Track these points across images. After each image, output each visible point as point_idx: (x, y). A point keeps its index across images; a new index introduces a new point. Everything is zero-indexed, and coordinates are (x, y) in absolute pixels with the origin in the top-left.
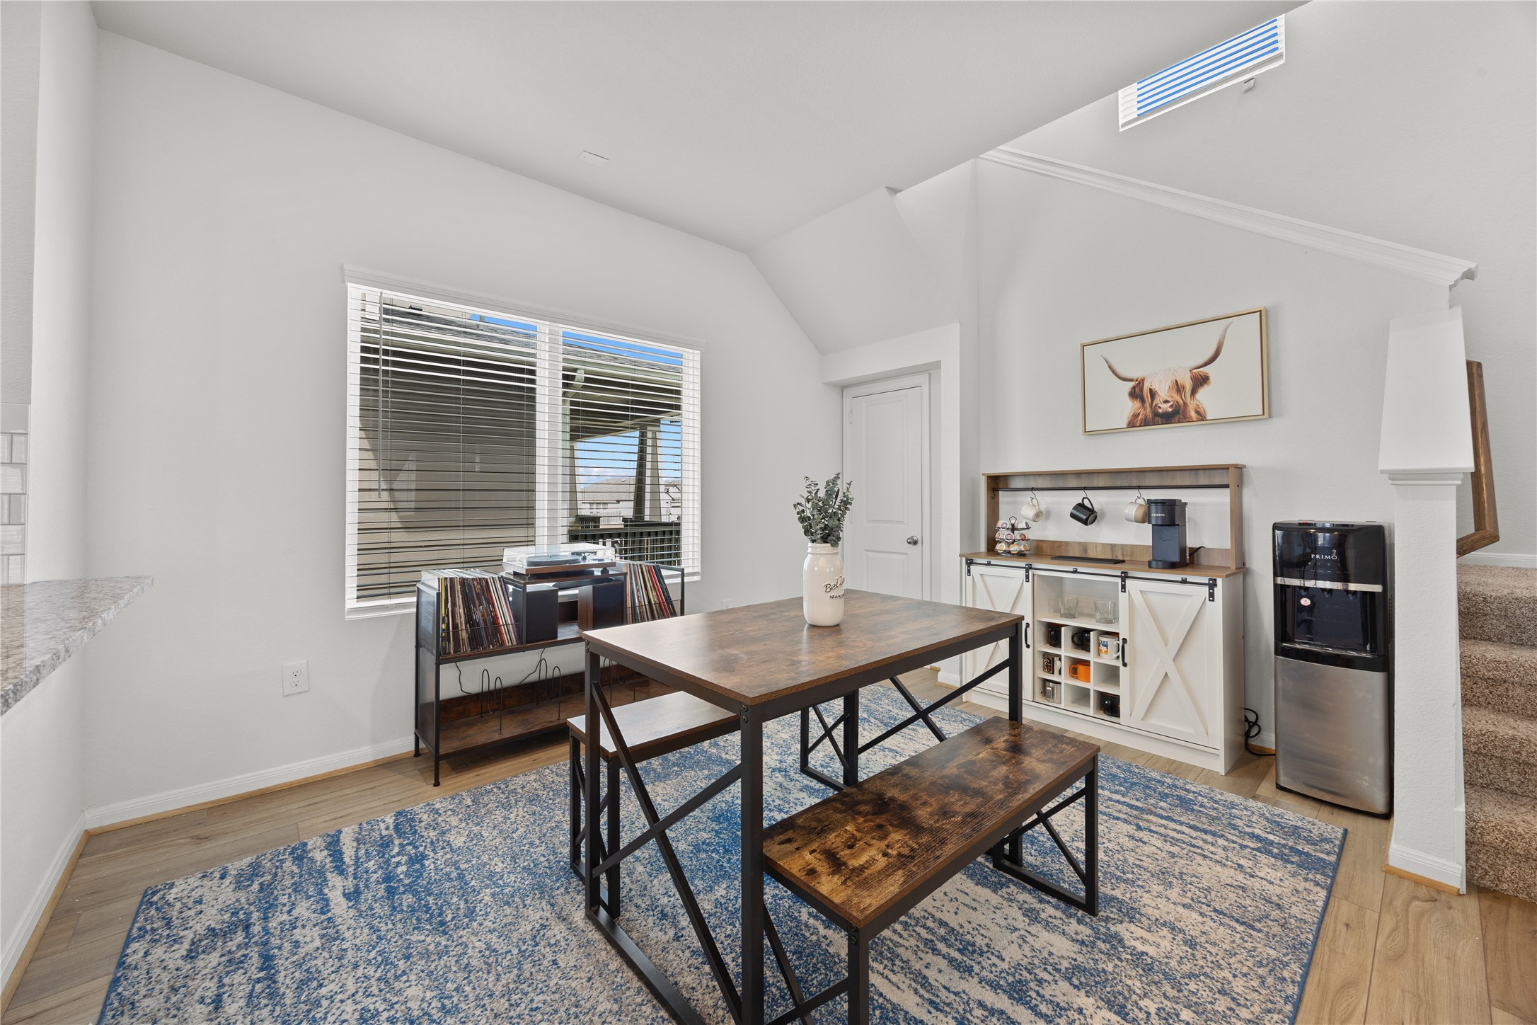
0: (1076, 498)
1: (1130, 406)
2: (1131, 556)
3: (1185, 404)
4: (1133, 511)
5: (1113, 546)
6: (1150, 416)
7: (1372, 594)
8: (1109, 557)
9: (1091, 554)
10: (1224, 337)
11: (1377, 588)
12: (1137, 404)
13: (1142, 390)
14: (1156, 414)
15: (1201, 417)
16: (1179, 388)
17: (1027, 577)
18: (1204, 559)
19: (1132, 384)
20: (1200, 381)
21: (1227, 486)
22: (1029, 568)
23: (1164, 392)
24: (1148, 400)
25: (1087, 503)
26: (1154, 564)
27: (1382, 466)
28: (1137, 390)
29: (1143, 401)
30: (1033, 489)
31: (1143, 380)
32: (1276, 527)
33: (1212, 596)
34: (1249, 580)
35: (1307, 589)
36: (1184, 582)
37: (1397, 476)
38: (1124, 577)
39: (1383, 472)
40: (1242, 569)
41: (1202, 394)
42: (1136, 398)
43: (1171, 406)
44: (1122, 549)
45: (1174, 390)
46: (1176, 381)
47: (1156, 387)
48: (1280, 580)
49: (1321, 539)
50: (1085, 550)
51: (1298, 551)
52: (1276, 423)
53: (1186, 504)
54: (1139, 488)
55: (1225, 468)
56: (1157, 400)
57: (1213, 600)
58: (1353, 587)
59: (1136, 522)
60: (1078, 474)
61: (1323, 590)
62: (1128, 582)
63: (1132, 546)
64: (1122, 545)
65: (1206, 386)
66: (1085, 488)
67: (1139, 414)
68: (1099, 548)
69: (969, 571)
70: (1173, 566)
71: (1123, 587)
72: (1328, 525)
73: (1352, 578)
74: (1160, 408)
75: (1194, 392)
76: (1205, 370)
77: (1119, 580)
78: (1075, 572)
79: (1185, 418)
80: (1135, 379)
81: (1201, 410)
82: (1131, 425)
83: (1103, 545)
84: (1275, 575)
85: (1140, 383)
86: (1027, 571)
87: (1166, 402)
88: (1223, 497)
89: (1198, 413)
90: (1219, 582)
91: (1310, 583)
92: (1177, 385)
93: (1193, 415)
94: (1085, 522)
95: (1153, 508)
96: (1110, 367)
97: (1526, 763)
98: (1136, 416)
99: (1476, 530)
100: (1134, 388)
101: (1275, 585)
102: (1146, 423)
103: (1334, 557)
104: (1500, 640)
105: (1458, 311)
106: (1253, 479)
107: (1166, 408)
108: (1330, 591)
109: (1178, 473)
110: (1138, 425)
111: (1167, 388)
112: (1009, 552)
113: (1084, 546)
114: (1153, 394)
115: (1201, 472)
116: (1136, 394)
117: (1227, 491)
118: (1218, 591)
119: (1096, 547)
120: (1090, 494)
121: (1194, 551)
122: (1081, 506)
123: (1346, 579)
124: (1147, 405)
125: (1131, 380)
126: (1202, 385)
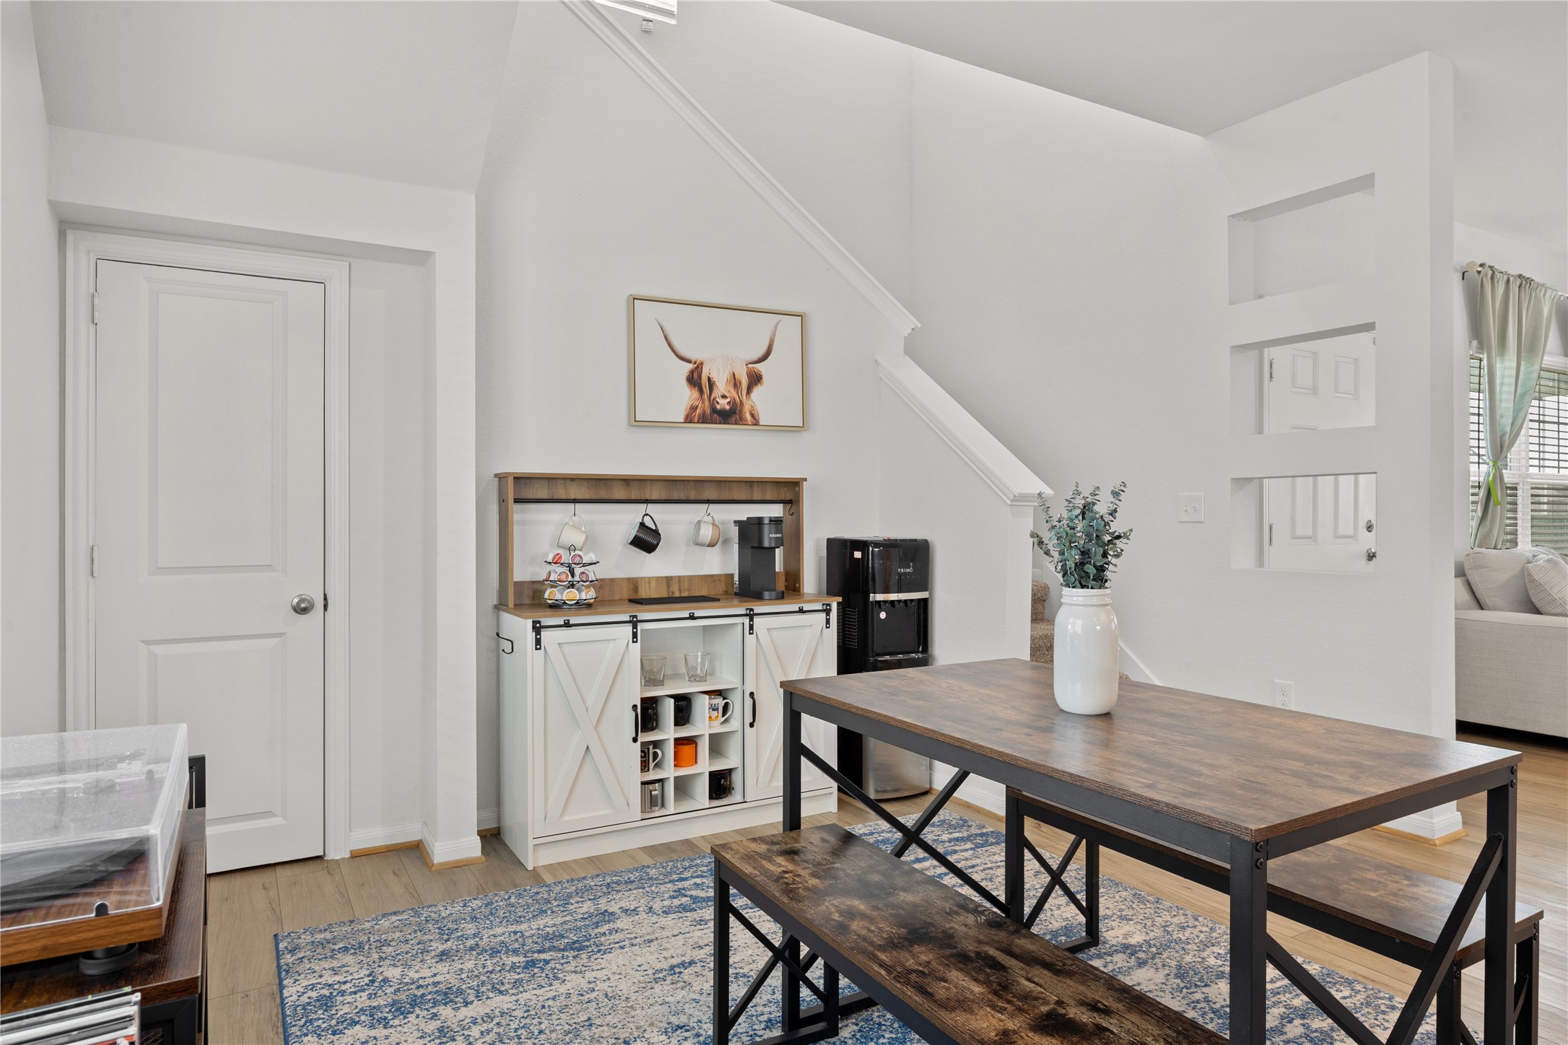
1: (687, 396)
2: (689, 590)
3: (741, 402)
5: (669, 580)
6: (708, 411)
8: (664, 594)
10: (775, 335)
12: (696, 394)
13: (700, 377)
14: (714, 410)
15: (756, 422)
16: (736, 384)
19: (690, 366)
20: (755, 379)
23: (722, 386)
24: (706, 390)
28: (695, 375)
29: (701, 391)
31: (702, 364)
41: (757, 392)
42: (695, 386)
43: (729, 403)
44: (679, 582)
45: (732, 385)
46: (734, 374)
47: (715, 377)
50: (636, 589)
52: (812, 436)
56: (716, 394)
60: (627, 481)
63: (691, 578)
64: (679, 577)
65: (759, 385)
67: (697, 407)
68: (653, 584)
74: (718, 403)
75: (749, 391)
76: (758, 366)
79: (741, 419)
80: (693, 360)
81: (755, 413)
82: (689, 419)
83: (658, 578)
85: (699, 367)
87: (724, 397)
89: (752, 415)
92: (735, 379)
93: (748, 417)
94: (646, 549)
96: (666, 338)
98: (694, 408)
100: (692, 372)
102: (704, 420)
107: (723, 404)
110: (696, 421)
111: (725, 380)
114: (711, 384)
116: (694, 379)
119: (649, 583)
124: (706, 397)
125: (689, 361)
126: (756, 384)
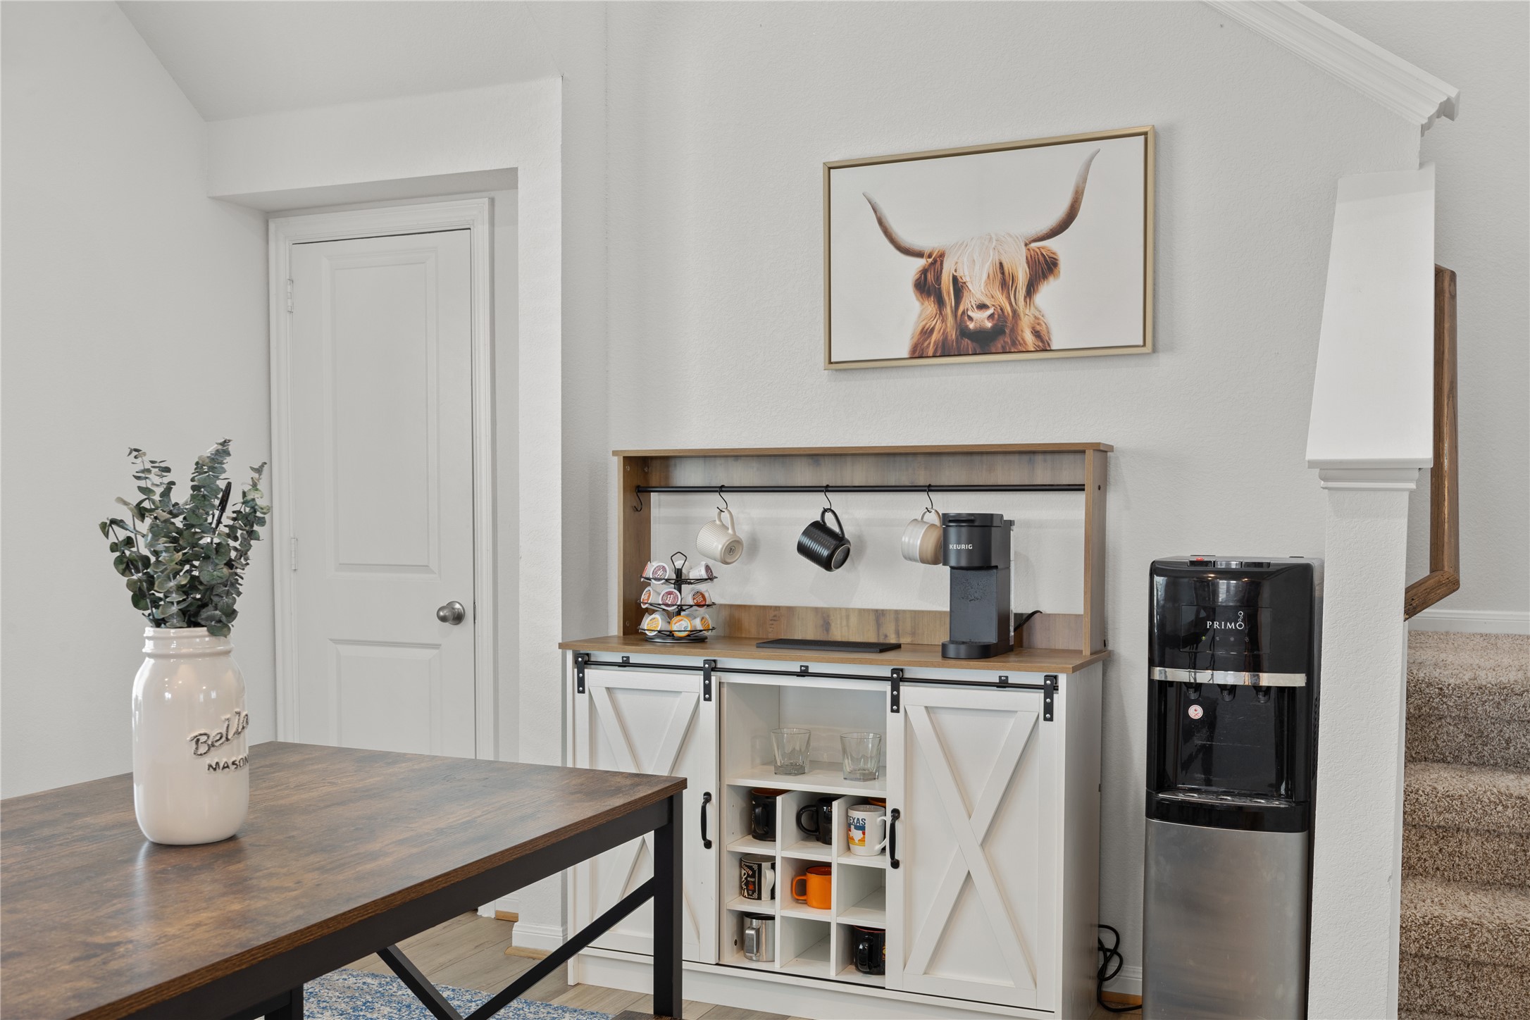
0: (808, 509)
2: (913, 634)
3: (1015, 312)
4: (918, 539)
5: (879, 615)
6: (953, 334)
7: (1292, 690)
8: (872, 638)
9: (838, 634)
10: (1084, 180)
11: (1298, 680)
12: (931, 307)
13: (938, 278)
14: (964, 332)
15: (1043, 344)
16: (1004, 280)
17: (707, 689)
18: (1040, 637)
19: (921, 263)
20: (1044, 268)
21: (1079, 488)
22: (710, 669)
23: (979, 287)
24: (949, 299)
25: (830, 522)
26: (952, 650)
27: (1313, 453)
28: (930, 277)
29: (940, 302)
30: (721, 489)
31: (942, 255)
32: (1156, 569)
33: (1049, 709)
34: (1112, 674)
35: (1198, 687)
36: (1003, 684)
37: (1332, 472)
38: (898, 679)
39: (1312, 464)
40: (1102, 654)
41: (1047, 293)
42: (929, 295)
43: (991, 316)
44: (897, 620)
45: (997, 283)
46: (1001, 263)
47: (965, 274)
48: (1158, 673)
49: (1225, 590)
50: (826, 625)
51: (1188, 614)
52: (1164, 362)
53: (1011, 523)
54: (929, 489)
55: (1077, 451)
56: (968, 303)
57: (1051, 719)
58: (1267, 679)
59: (923, 561)
60: (816, 456)
61: (1223, 687)
62: (905, 689)
63: (916, 615)
64: (897, 612)
65: (1051, 279)
66: (827, 489)
67: (932, 330)
68: (854, 619)
69: (581, 682)
70: (985, 653)
71: (895, 701)
72: (1234, 565)
73: (1265, 663)
74: (970, 318)
75: (1031, 289)
76: (1052, 244)
77: (886, 687)
78: (804, 673)
79: (1014, 343)
80: (927, 252)
81: (1042, 329)
82: (918, 352)
83: (862, 612)
84: (1152, 663)
85: (936, 261)
86: (707, 677)
87: (982, 307)
88: (1073, 509)
89: (1037, 334)
90: (1062, 681)
91: (1204, 677)
92: (1003, 273)
93: (1029, 337)
94: (827, 564)
95: (953, 532)
96: (881, 222)
97: (1479, 964)
98: (926, 333)
99: (1432, 571)
100: (924, 272)
101: (1151, 682)
102: (945, 350)
103: (1240, 625)
104: (1457, 759)
105: (1430, 171)
106: (1125, 474)
107: (981, 320)
108: (1232, 689)
109: (1000, 458)
110: (931, 353)
111: (985, 277)
112: (671, 634)
113: (824, 616)
114: (959, 287)
115: (1039, 458)
116: (927, 286)
117: (1080, 498)
118: (1060, 700)
119: (848, 617)
120: (837, 500)
121: (1024, 620)
122: (818, 528)
123: (1255, 666)
124: (948, 311)
125: (919, 254)
126: (1045, 277)
